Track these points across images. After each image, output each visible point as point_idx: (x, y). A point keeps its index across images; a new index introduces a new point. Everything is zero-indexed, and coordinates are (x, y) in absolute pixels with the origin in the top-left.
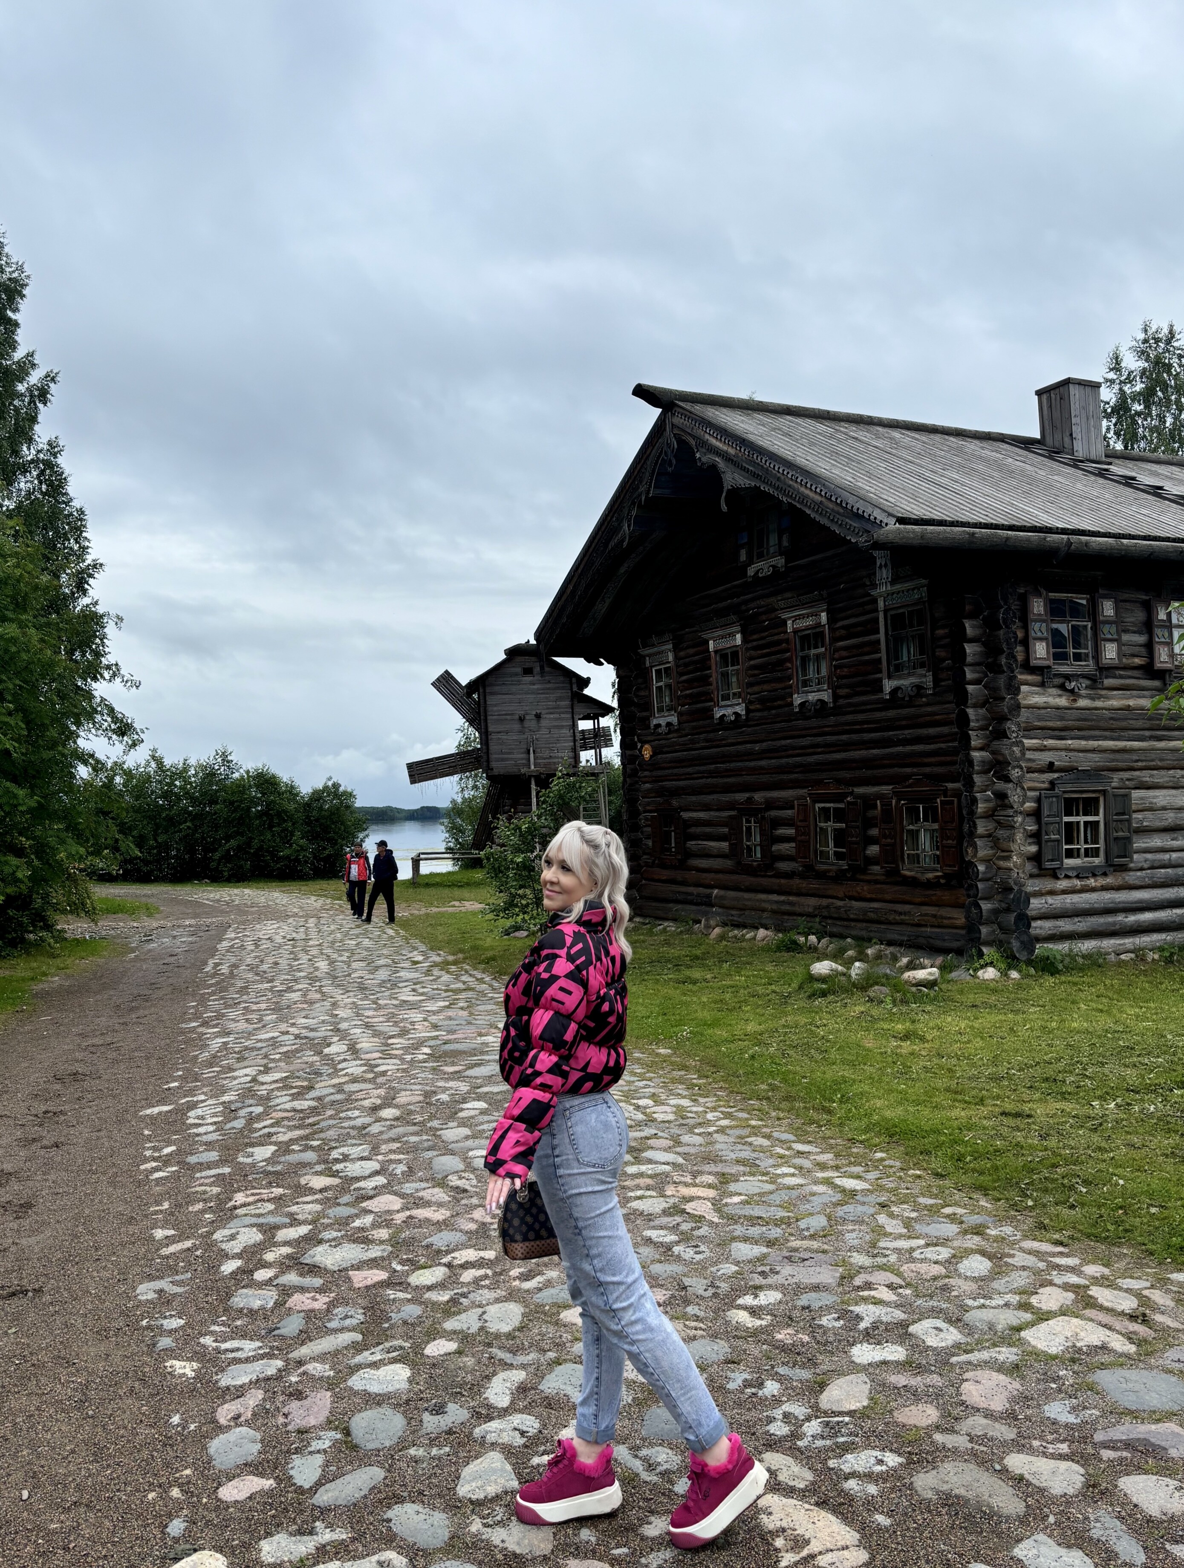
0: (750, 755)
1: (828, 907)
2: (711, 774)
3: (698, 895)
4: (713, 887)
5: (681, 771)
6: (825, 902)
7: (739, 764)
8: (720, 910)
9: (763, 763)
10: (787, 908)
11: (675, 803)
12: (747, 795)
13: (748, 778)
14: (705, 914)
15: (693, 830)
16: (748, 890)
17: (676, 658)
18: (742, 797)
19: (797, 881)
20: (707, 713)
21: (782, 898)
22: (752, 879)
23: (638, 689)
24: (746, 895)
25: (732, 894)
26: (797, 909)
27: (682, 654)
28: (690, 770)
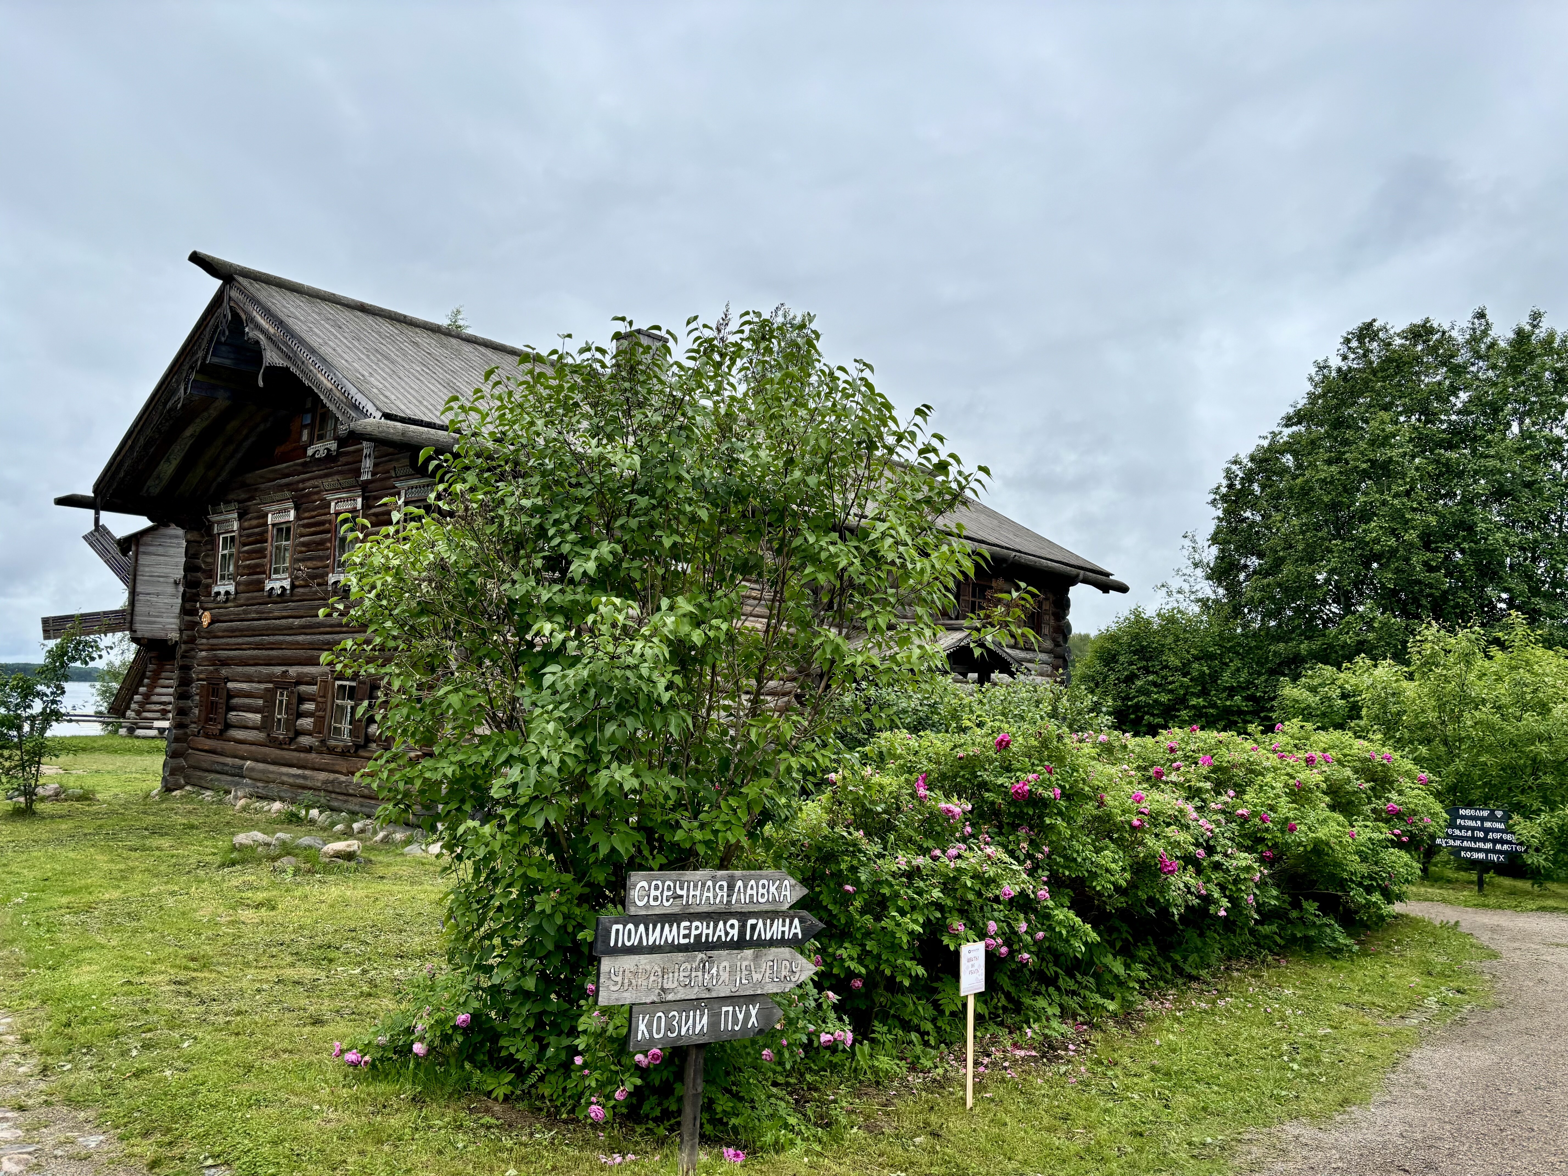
0: (290, 630)
1: (332, 782)
2: (259, 647)
3: (233, 766)
4: (245, 759)
5: (233, 640)
6: (332, 776)
7: (281, 638)
8: (249, 781)
9: (300, 638)
10: (301, 781)
11: (224, 672)
12: (284, 668)
13: (288, 653)
14: (236, 784)
15: (235, 701)
16: (274, 763)
17: (241, 528)
18: (278, 670)
19: (313, 755)
20: (259, 586)
21: (300, 772)
22: (278, 752)
23: (206, 556)
24: (272, 768)
25: (261, 766)
26: (309, 783)
27: (246, 524)
28: (240, 640)
